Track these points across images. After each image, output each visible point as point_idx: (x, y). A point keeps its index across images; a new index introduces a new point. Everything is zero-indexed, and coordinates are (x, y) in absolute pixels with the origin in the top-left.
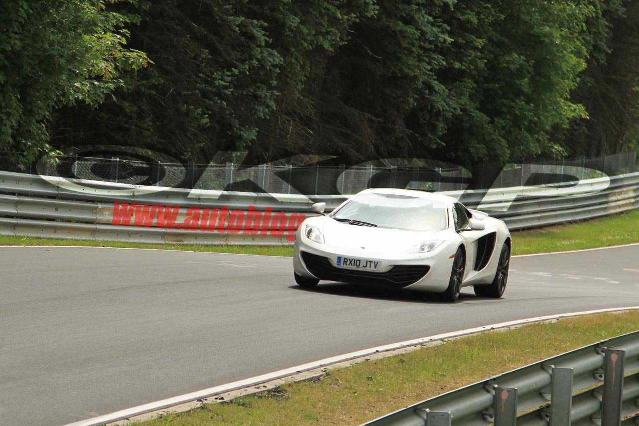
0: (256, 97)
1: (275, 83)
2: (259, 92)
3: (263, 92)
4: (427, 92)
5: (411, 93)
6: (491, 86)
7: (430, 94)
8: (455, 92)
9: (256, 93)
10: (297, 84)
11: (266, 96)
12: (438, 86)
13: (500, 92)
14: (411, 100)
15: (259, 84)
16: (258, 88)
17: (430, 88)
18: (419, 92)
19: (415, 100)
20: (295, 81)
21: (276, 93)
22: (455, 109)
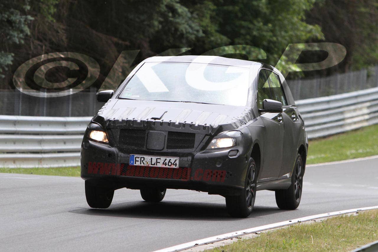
0: (10, 23)
1: (28, 8)
2: (13, 18)
3: (17, 17)
4: (170, 15)
5: (155, 16)
6: (230, 8)
7: (174, 16)
8: (197, 14)
9: (9, 19)
10: (49, 8)
11: (20, 21)
12: (181, 9)
13: (240, 15)
14: (156, 23)
15: (12, 10)
16: (12, 13)
17: (173, 11)
18: (163, 15)
19: (160, 22)
20: (48, 5)
21: (30, 18)
22: (198, 31)
